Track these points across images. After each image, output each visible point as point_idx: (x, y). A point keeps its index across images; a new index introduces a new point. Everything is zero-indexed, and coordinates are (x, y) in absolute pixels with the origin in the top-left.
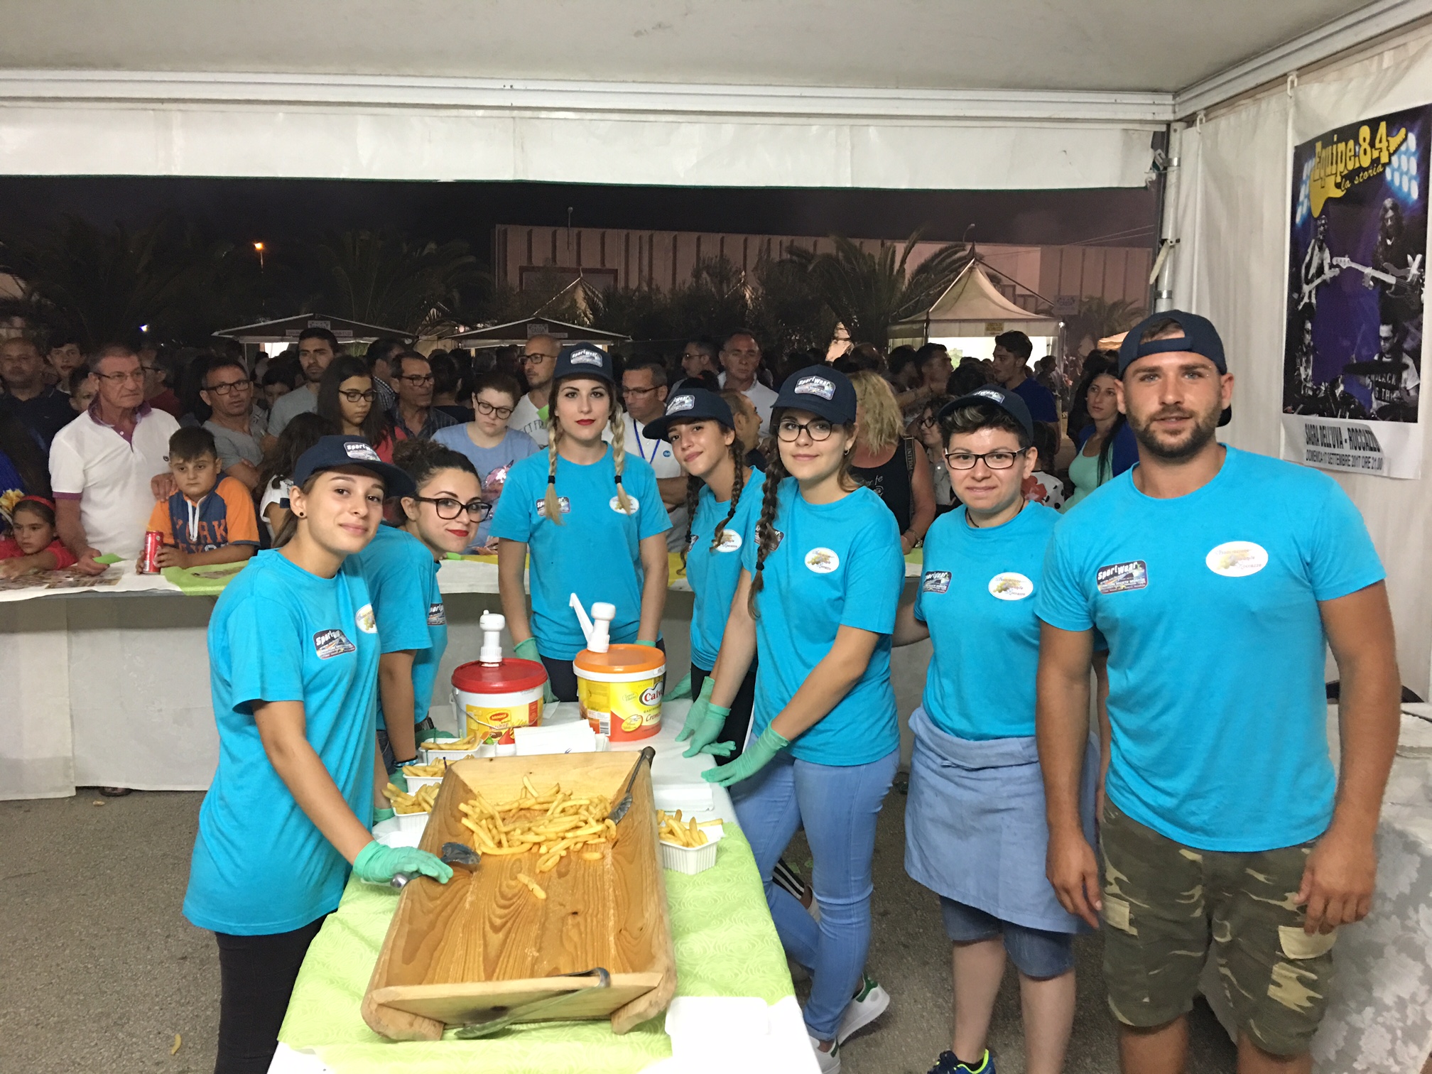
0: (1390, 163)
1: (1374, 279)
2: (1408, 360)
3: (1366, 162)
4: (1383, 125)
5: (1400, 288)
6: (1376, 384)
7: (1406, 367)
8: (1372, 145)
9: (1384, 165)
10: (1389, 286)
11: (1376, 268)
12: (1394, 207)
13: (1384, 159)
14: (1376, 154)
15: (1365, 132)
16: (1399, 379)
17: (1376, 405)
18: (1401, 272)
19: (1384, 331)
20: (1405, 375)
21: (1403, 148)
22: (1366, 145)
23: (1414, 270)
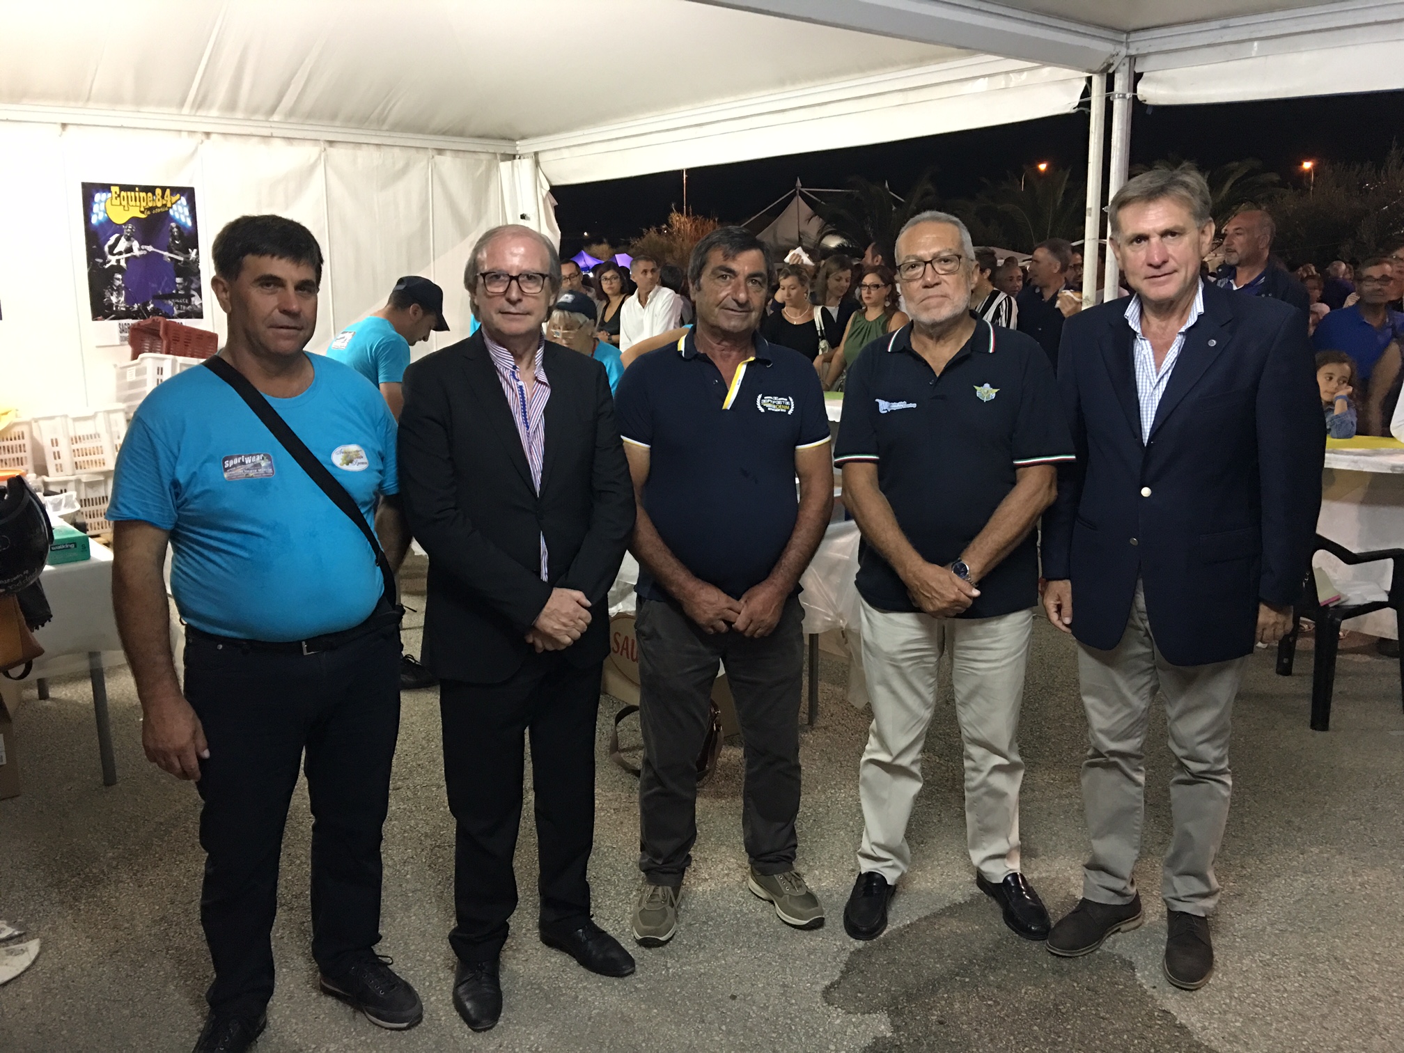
0: (171, 207)
1: (170, 257)
2: (193, 292)
3: (159, 204)
4: (168, 191)
5: (186, 262)
6: (176, 303)
7: (193, 296)
8: (163, 197)
9: (169, 208)
10: (180, 261)
11: (171, 252)
12: (178, 227)
13: (169, 205)
14: (164, 202)
15: (158, 191)
16: (190, 301)
17: (176, 312)
18: (187, 256)
19: (178, 280)
20: (193, 299)
21: (179, 202)
22: (159, 197)
23: (193, 254)
